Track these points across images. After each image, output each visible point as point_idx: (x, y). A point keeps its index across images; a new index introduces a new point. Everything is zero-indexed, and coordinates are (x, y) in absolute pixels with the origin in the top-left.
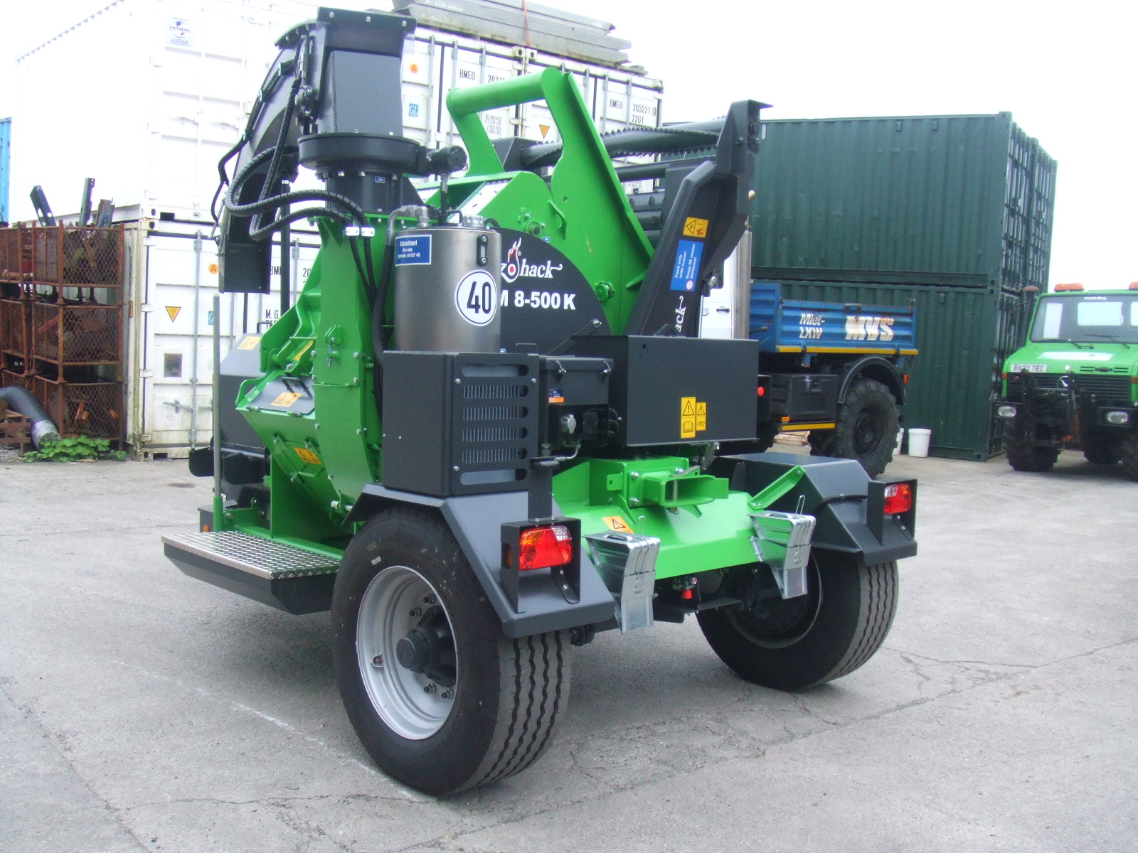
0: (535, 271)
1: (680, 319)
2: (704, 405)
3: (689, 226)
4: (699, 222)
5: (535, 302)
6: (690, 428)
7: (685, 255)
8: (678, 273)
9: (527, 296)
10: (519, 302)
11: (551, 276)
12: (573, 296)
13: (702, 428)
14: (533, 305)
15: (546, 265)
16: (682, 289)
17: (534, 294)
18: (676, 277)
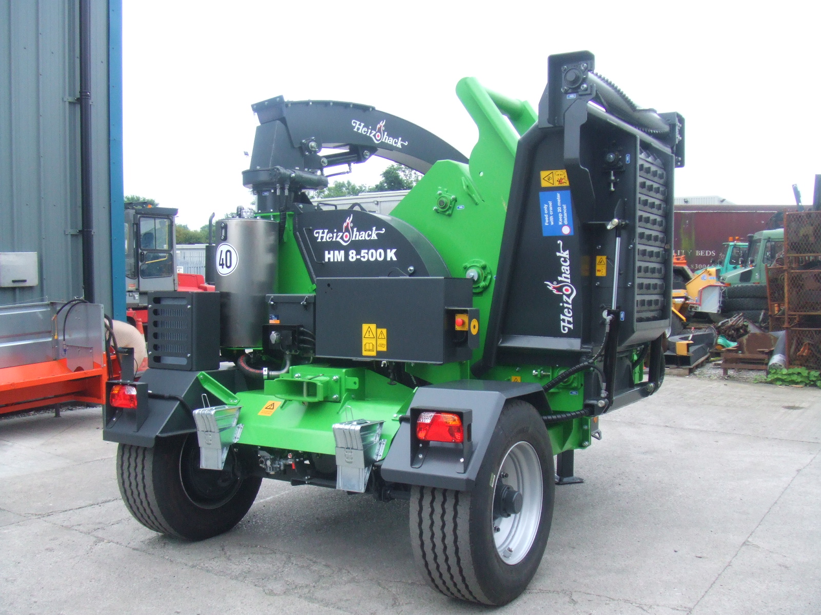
0: (363, 235)
1: (565, 261)
2: (384, 331)
3: (546, 179)
4: (557, 173)
5: (364, 257)
6: (371, 348)
7: (550, 203)
8: (548, 220)
9: (358, 253)
10: (352, 258)
11: (376, 238)
13: (384, 349)
14: (362, 259)
15: (372, 231)
16: (558, 234)
17: (363, 252)
18: (546, 224)
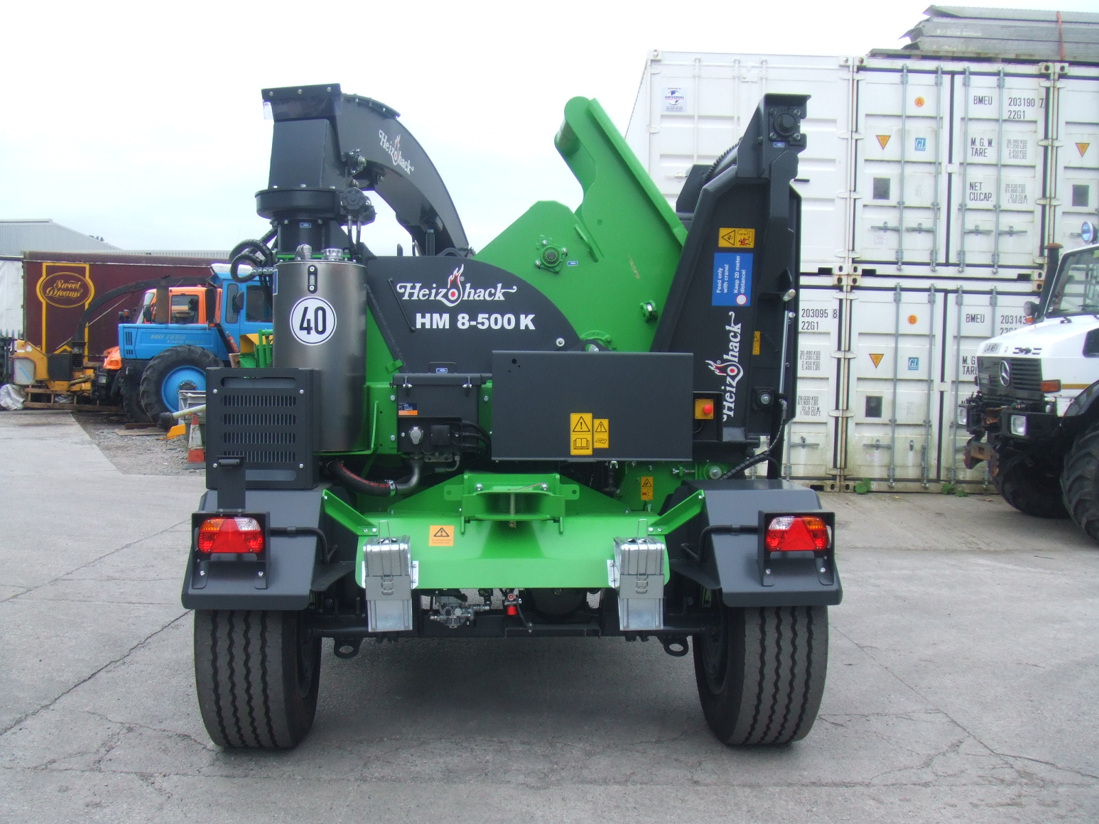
0: (482, 294)
1: (735, 336)
2: (605, 422)
3: (726, 237)
4: (740, 232)
5: (483, 324)
6: (584, 444)
7: (727, 267)
8: (721, 287)
9: (473, 317)
10: (463, 324)
11: (502, 298)
12: (531, 316)
13: (606, 445)
14: (480, 326)
15: (496, 289)
17: (481, 317)
18: (718, 292)
